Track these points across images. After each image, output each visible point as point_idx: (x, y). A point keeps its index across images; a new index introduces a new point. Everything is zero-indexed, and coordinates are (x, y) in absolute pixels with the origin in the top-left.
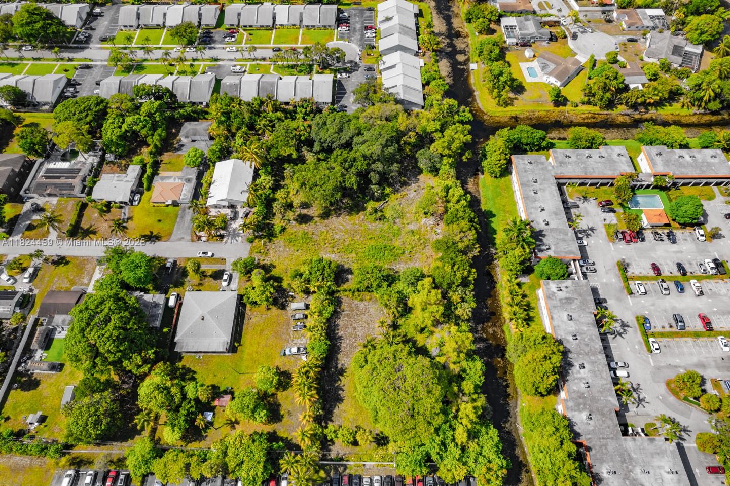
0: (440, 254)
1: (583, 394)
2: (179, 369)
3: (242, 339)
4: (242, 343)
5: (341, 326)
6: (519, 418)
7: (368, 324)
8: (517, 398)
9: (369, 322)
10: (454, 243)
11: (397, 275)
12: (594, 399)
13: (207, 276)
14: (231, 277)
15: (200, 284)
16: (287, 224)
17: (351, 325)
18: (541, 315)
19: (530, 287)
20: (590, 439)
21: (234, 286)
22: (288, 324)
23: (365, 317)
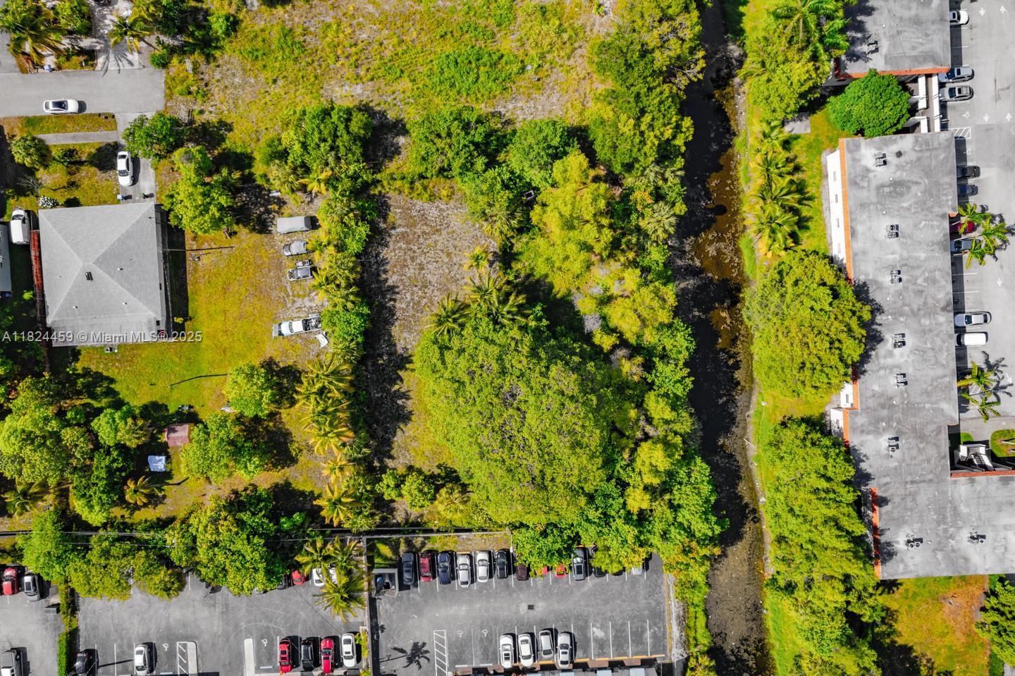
0: (611, 84)
1: (891, 398)
2: (79, 376)
3: (191, 305)
4: (191, 313)
5: (392, 262)
6: (751, 429)
7: (449, 255)
8: (751, 389)
9: (451, 249)
10: (645, 53)
11: (509, 129)
12: (910, 408)
13: (81, 163)
14: (135, 162)
15: (72, 185)
16: (239, 10)
17: (413, 259)
18: (826, 214)
19: (810, 146)
20: (886, 484)
21: (148, 182)
22: (280, 267)
23: (441, 239)
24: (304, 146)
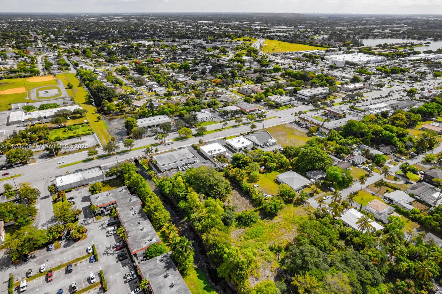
4: (275, 182)
5: (246, 200)
17: (242, 202)
24: (274, 201)
